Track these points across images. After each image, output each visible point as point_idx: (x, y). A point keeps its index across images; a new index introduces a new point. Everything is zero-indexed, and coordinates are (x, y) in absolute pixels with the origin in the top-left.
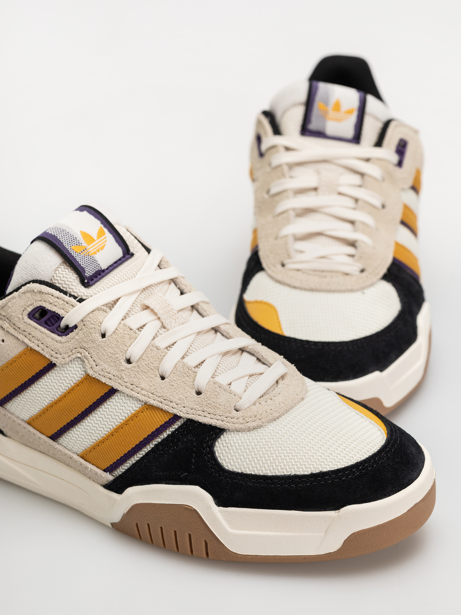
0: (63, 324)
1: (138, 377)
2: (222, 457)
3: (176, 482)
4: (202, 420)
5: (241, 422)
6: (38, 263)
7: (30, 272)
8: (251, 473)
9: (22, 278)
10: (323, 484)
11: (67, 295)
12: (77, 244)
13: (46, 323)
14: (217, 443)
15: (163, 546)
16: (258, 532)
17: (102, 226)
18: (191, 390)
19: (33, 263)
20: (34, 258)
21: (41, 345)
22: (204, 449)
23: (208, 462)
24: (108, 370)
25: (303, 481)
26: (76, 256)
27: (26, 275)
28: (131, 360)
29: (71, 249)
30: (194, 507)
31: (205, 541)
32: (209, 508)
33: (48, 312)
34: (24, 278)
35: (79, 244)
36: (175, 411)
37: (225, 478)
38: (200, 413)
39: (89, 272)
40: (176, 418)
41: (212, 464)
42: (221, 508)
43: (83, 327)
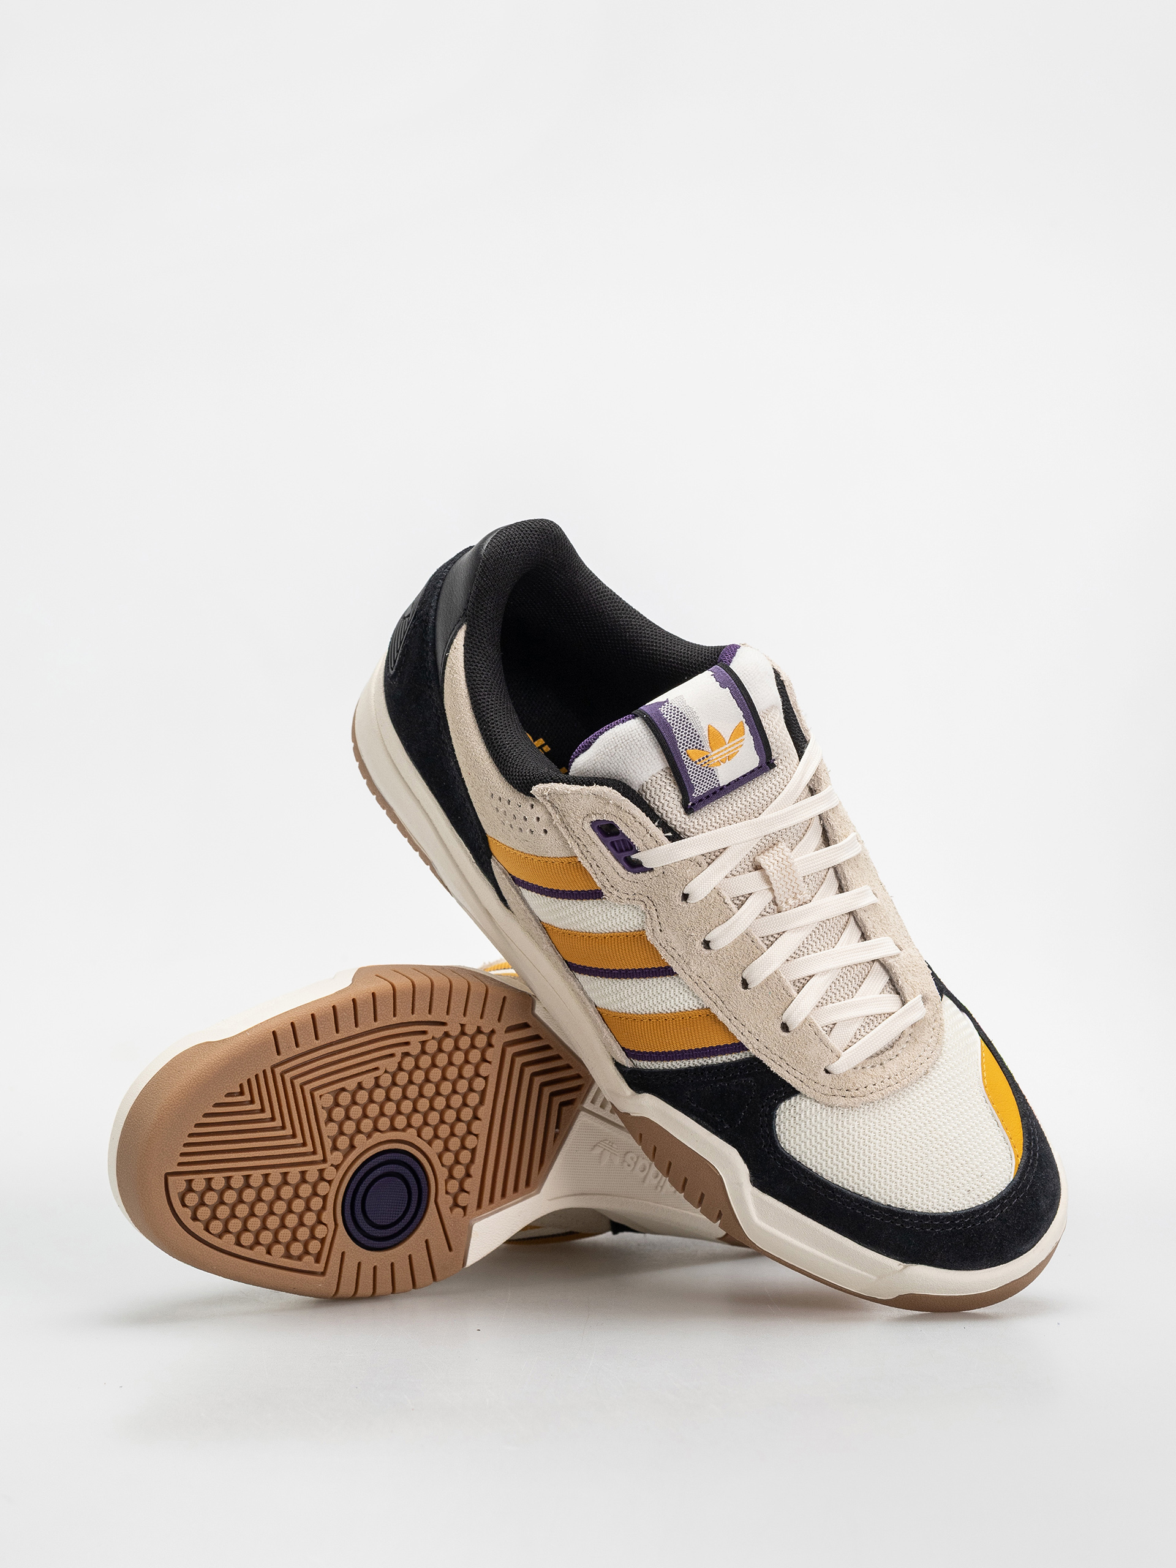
0: (634, 857)
1: (711, 971)
2: (782, 1127)
3: (710, 1127)
4: (775, 1068)
5: (826, 1092)
6: (631, 758)
7: (616, 764)
8: (811, 1167)
9: (602, 765)
10: (899, 1227)
11: (654, 823)
12: (696, 747)
13: (612, 844)
14: (782, 1105)
15: (666, 1169)
16: (792, 1239)
17: (744, 720)
18: (776, 1021)
19: (624, 754)
20: (628, 748)
21: (594, 866)
22: (763, 1107)
23: (761, 1127)
24: (674, 945)
25: (874, 1213)
26: (688, 767)
27: (609, 764)
28: (711, 945)
29: (685, 754)
30: (721, 1174)
31: (720, 1211)
32: (740, 1185)
33: (620, 834)
34: (606, 766)
35: (700, 747)
36: (743, 1041)
37: (775, 1159)
38: (776, 1058)
39: (698, 792)
40: (740, 1047)
41: (765, 1132)
42: (755, 1189)
43: (661, 875)
